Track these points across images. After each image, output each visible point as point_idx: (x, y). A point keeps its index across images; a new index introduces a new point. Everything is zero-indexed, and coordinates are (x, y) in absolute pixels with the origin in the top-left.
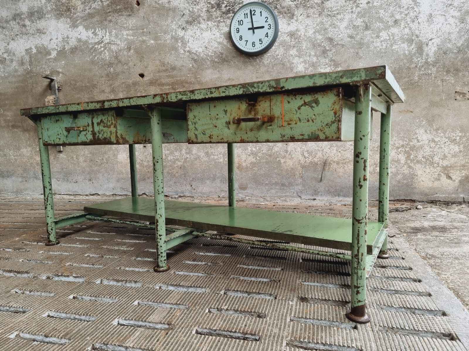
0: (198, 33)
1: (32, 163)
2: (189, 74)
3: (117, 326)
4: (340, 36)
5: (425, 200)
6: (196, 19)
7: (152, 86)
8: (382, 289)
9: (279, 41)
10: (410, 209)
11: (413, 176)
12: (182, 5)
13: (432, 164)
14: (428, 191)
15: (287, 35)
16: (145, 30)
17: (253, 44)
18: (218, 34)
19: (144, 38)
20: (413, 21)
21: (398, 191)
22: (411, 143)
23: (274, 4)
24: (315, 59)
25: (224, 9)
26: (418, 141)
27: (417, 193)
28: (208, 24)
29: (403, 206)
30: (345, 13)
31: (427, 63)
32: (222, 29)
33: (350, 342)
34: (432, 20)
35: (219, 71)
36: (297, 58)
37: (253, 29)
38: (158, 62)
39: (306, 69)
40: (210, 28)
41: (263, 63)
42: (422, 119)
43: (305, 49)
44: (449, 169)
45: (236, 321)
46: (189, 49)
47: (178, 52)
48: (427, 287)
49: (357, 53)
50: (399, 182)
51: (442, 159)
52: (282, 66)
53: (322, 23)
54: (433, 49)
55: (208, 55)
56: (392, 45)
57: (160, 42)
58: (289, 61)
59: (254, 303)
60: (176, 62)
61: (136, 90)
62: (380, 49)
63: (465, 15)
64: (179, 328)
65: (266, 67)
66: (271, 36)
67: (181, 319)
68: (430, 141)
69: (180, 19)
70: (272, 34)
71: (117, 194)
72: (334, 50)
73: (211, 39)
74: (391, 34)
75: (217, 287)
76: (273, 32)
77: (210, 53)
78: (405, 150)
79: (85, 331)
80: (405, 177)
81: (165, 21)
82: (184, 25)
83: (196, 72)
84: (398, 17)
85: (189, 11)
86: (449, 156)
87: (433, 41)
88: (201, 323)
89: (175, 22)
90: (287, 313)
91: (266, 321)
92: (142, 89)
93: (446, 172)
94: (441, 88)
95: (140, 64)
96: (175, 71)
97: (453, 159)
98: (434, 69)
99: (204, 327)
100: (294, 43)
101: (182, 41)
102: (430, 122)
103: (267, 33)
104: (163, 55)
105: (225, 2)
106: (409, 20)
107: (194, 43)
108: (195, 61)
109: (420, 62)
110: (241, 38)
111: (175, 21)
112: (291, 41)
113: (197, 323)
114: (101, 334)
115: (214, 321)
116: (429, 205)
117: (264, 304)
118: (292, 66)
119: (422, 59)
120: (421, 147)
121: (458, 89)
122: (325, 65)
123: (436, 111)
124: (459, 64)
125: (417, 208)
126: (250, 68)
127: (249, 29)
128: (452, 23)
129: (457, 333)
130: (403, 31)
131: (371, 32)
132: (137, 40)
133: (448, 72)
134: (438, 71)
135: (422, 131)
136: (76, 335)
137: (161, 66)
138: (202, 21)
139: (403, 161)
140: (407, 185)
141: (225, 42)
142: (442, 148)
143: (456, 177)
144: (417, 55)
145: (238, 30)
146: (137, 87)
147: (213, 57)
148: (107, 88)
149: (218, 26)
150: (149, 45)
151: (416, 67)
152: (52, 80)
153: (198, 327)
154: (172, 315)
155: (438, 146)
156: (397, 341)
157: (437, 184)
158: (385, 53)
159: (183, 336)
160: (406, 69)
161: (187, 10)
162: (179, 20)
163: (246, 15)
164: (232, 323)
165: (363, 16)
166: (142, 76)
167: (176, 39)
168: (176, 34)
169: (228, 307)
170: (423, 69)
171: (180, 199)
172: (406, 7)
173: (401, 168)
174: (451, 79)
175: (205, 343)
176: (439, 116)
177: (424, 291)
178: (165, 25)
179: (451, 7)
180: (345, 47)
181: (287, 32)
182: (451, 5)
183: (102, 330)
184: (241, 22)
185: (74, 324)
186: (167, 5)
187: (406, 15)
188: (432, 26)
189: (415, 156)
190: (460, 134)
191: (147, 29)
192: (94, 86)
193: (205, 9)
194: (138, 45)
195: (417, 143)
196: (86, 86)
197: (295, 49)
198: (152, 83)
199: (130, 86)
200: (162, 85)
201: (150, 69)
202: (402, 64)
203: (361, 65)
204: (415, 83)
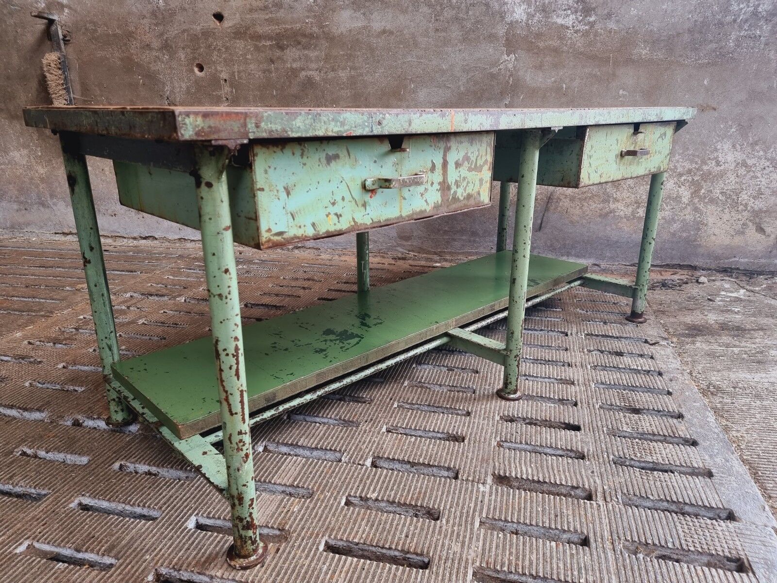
1: (32, 179)
2: (308, 17)
3: (195, 532)
5: (713, 266)
7: (239, 39)
8: (632, 459)
10: (687, 283)
11: (699, 225)
13: (735, 204)
14: (720, 252)
21: (670, 251)
22: (705, 168)
26: (718, 164)
27: (703, 255)
29: (676, 277)
31: (755, 14)
33: (576, 573)
35: (364, 14)
39: (530, 16)
42: (730, 123)
44: (764, 215)
45: (391, 524)
48: (707, 457)
50: (674, 234)
51: (754, 198)
52: (484, 8)
59: (421, 488)
61: (210, 46)
64: (297, 539)
65: (454, 9)
67: (301, 520)
68: (738, 164)
75: (359, 451)
78: (693, 179)
79: (141, 543)
80: (685, 226)
83: (322, 14)
86: (768, 192)
88: (333, 530)
90: (474, 511)
91: (440, 527)
92: (220, 43)
93: (757, 220)
96: (283, 10)
97: (773, 198)
98: (767, 28)
99: (339, 537)
102: (744, 129)
109: (743, 12)
113: (326, 529)
114: (168, 549)
115: (354, 524)
116: (719, 276)
117: (438, 491)
118: (503, 9)
119: (748, 7)
120: (722, 175)
122: (565, 10)
123: (758, 109)
125: (697, 281)
126: (424, 9)
129: (750, 559)
135: (727, 146)
136: (127, 551)
139: (685, 200)
140: (688, 241)
142: (757, 177)
143: (773, 230)
146: (210, 39)
148: (154, 40)
151: (735, 21)
152: (51, 22)
153: (329, 536)
154: (285, 511)
155: (752, 174)
156: (652, 573)
157: (738, 240)
159: (304, 555)
160: (715, 25)
164: (384, 529)
166: (219, 17)
169: (378, 496)
170: (746, 27)
171: (296, 251)
173: (681, 211)
175: (341, 572)
176: (761, 117)
177: (701, 465)
183: (170, 539)
185: (124, 525)
189: (708, 191)
192: (130, 35)
195: (715, 168)
196: (114, 35)
198: (239, 33)
199: (198, 39)
200: (258, 37)
201: (234, 4)
202: (709, 14)
203: (634, 12)
204: (729, 53)
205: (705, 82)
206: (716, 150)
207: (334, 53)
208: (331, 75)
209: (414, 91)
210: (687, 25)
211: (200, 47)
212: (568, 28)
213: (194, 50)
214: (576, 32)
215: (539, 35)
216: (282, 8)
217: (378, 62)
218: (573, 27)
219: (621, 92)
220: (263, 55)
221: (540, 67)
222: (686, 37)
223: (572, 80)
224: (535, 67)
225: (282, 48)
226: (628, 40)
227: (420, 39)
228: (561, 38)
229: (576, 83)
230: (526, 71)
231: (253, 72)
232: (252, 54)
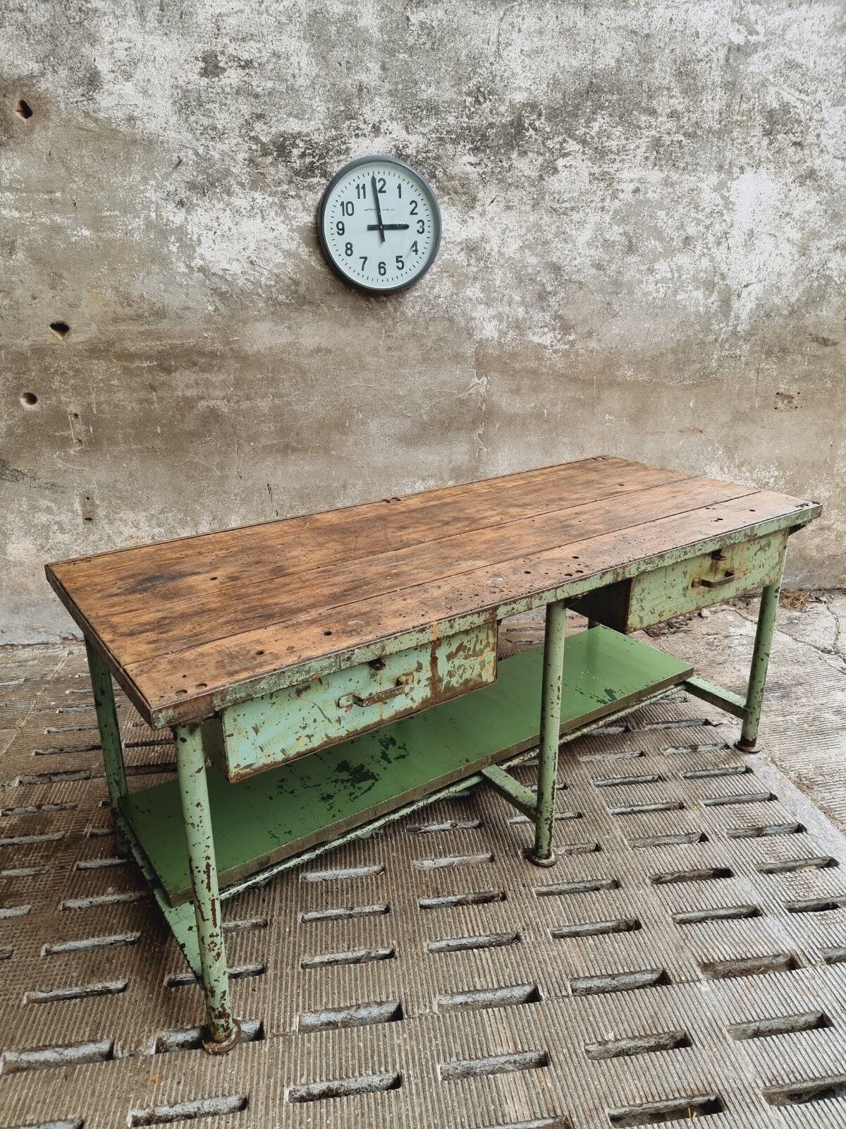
0: (227, 220)
2: (207, 330)
4: (576, 262)
6: (218, 180)
7: (97, 358)
9: (439, 262)
10: (691, 619)
12: (171, 134)
15: (458, 249)
16: (58, 194)
17: (381, 266)
18: (283, 229)
19: (58, 219)
20: (719, 244)
23: (430, 165)
24: (521, 312)
25: (297, 164)
28: (254, 200)
30: (589, 210)
31: (734, 333)
32: (295, 217)
34: (753, 244)
35: (289, 328)
36: (482, 306)
37: (380, 228)
38: (109, 294)
39: (503, 334)
40: (261, 211)
41: (403, 313)
42: (717, 445)
43: (500, 287)
46: (201, 263)
47: (172, 269)
49: (609, 304)
52: (447, 324)
53: (538, 227)
54: (751, 305)
55: (257, 284)
56: (675, 293)
57: (110, 235)
58: (464, 314)
60: (166, 296)
61: (46, 369)
62: (654, 299)
63: (809, 240)
65: (409, 323)
66: (424, 251)
67: (565, 1096)
69: (170, 174)
70: (426, 246)
71: (15, 643)
72: (562, 294)
73: (265, 240)
74: (674, 267)
75: (550, 977)
76: (428, 240)
77: (263, 279)
81: (123, 174)
82: (184, 194)
83: (228, 326)
84: (691, 230)
85: (197, 154)
87: (750, 288)
89: (152, 182)
91: (700, 1053)
92: (64, 365)
94: (755, 384)
95: (51, 294)
96: (166, 321)
98: (746, 347)
99: (618, 1104)
100: (475, 269)
101: (180, 240)
102: (730, 452)
103: (415, 243)
104: (123, 275)
105: (301, 144)
106: (711, 239)
107: (216, 247)
108: (222, 296)
109: (723, 331)
110: (349, 248)
111: (155, 178)
112: (469, 265)
113: (600, 1099)
116: (720, 606)
118: (470, 325)
119: (728, 326)
121: (782, 388)
122: (542, 327)
123: (742, 430)
124: (789, 338)
125: (700, 615)
126: (372, 323)
127: (371, 228)
128: (786, 253)
130: (698, 263)
131: (639, 258)
132: (32, 224)
133: (769, 353)
134: (752, 352)
137: (121, 304)
138: (236, 188)
141: (304, 251)
144: (720, 315)
145: (340, 226)
146: (48, 360)
147: (274, 290)
149: (283, 207)
150: (76, 243)
151: (716, 340)
154: (540, 1091)
158: (662, 308)
160: (698, 344)
161: (190, 152)
162: (167, 176)
163: (361, 191)
165: (624, 221)
166: (61, 328)
167: (162, 231)
168: (159, 216)
170: (727, 347)
172: (708, 210)
174: (771, 367)
176: (746, 438)
178: (122, 187)
179: (788, 219)
180: (586, 289)
181: (459, 240)
182: (787, 214)
184: (350, 205)
186: (123, 128)
187: (707, 228)
188: (751, 257)
190: (777, 473)
191: (63, 191)
193: (241, 156)
194: (39, 237)
197: (478, 285)
198: (96, 351)
199: (26, 358)
200: (131, 357)
201: (86, 311)
202: (691, 333)
203: (615, 330)
204: (712, 373)
205: (691, 404)
207: (249, 376)
208: (245, 405)
209: (363, 423)
210: (669, 346)
211: (30, 370)
212: (546, 347)
213: (19, 375)
214: (555, 352)
215: (514, 356)
216: (165, 317)
217: (313, 387)
218: (552, 346)
219: (607, 417)
220: (138, 380)
221: (517, 391)
222: (670, 357)
223: (554, 405)
224: (512, 391)
225: (168, 371)
226: (610, 362)
227: (368, 359)
228: (539, 359)
229: (558, 409)
230: (501, 396)
231: (122, 403)
232: (119, 379)
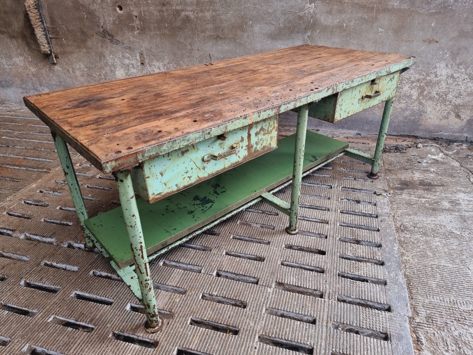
11: (421, 112)
21: (403, 127)
22: (428, 78)
26: (436, 76)
29: (404, 144)
42: (446, 51)
44: (461, 107)
50: (406, 118)
51: (456, 97)
68: (448, 76)
78: (420, 85)
80: (413, 113)
86: (465, 94)
97: (468, 98)
102: (454, 55)
120: (438, 83)
135: (443, 65)
139: (415, 97)
140: (413, 121)
142: (459, 85)
143: (465, 117)
155: (456, 83)
173: (411, 104)
176: (465, 48)
189: (428, 92)
195: (434, 79)
204: (449, 6)
205: (433, 25)
206: (436, 67)
